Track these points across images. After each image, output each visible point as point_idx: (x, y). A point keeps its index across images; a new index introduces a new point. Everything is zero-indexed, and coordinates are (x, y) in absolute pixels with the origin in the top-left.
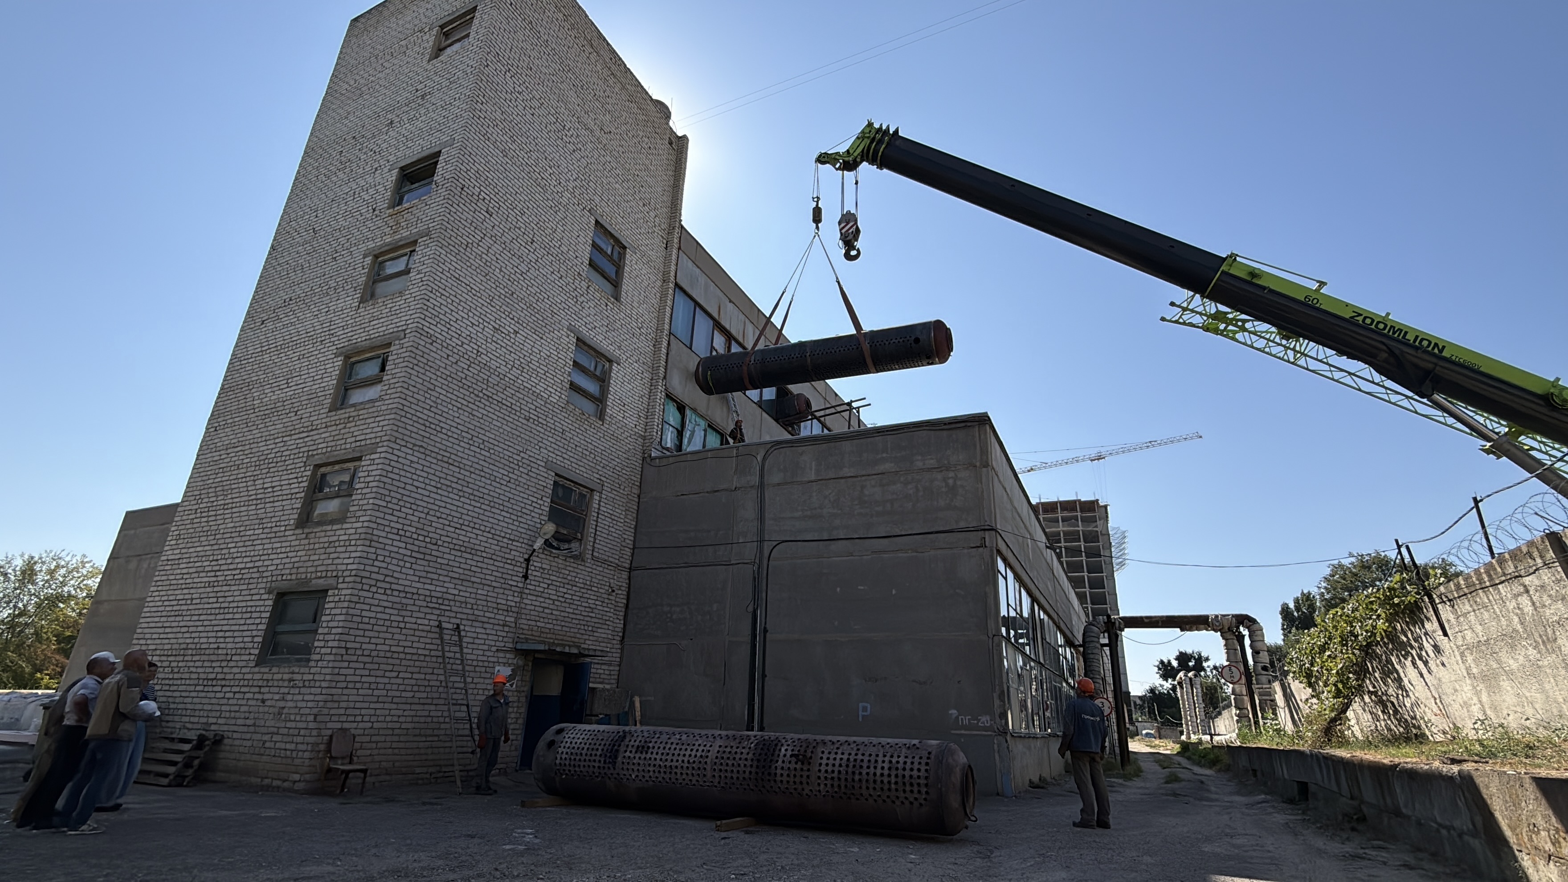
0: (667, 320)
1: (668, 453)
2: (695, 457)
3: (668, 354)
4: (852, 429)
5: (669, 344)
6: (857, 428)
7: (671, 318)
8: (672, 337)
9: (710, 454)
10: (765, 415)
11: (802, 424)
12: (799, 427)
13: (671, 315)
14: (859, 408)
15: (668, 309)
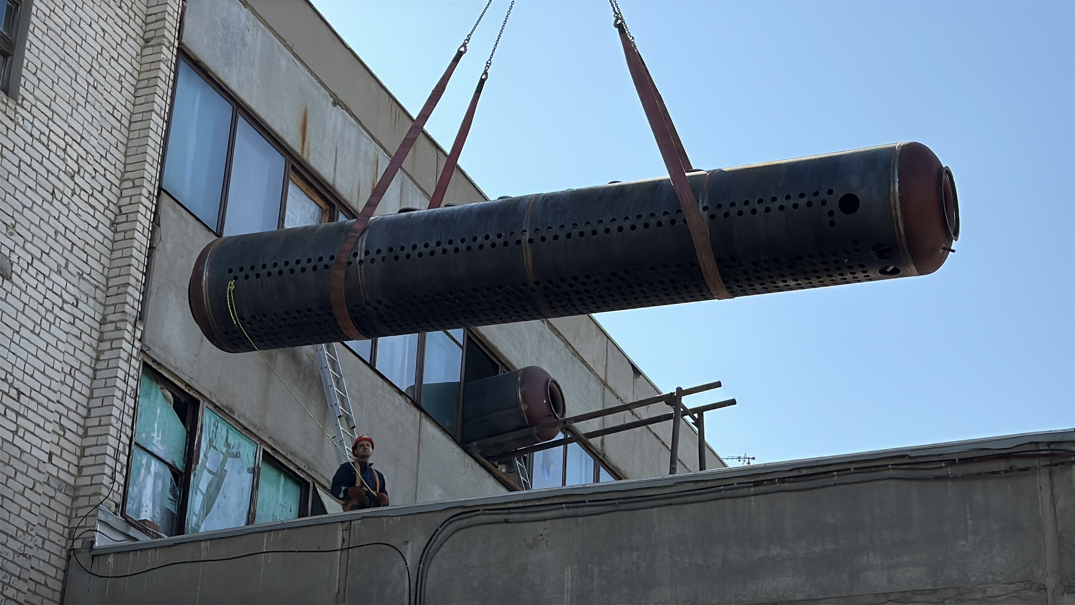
0: (153, 154)
1: (143, 538)
2: (222, 550)
3: (151, 248)
4: (680, 473)
5: (156, 222)
6: (695, 469)
7: (165, 147)
8: (165, 199)
9: (266, 542)
10: (430, 429)
11: (538, 456)
12: (529, 464)
13: (166, 139)
14: (701, 410)
15: (157, 123)
